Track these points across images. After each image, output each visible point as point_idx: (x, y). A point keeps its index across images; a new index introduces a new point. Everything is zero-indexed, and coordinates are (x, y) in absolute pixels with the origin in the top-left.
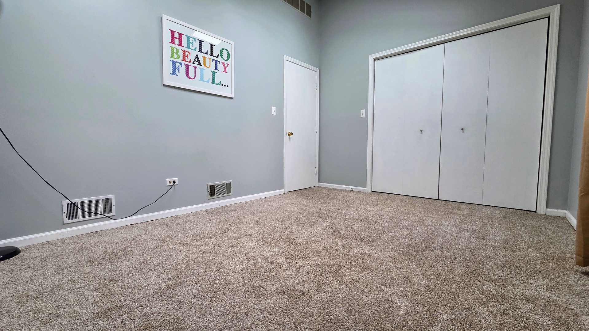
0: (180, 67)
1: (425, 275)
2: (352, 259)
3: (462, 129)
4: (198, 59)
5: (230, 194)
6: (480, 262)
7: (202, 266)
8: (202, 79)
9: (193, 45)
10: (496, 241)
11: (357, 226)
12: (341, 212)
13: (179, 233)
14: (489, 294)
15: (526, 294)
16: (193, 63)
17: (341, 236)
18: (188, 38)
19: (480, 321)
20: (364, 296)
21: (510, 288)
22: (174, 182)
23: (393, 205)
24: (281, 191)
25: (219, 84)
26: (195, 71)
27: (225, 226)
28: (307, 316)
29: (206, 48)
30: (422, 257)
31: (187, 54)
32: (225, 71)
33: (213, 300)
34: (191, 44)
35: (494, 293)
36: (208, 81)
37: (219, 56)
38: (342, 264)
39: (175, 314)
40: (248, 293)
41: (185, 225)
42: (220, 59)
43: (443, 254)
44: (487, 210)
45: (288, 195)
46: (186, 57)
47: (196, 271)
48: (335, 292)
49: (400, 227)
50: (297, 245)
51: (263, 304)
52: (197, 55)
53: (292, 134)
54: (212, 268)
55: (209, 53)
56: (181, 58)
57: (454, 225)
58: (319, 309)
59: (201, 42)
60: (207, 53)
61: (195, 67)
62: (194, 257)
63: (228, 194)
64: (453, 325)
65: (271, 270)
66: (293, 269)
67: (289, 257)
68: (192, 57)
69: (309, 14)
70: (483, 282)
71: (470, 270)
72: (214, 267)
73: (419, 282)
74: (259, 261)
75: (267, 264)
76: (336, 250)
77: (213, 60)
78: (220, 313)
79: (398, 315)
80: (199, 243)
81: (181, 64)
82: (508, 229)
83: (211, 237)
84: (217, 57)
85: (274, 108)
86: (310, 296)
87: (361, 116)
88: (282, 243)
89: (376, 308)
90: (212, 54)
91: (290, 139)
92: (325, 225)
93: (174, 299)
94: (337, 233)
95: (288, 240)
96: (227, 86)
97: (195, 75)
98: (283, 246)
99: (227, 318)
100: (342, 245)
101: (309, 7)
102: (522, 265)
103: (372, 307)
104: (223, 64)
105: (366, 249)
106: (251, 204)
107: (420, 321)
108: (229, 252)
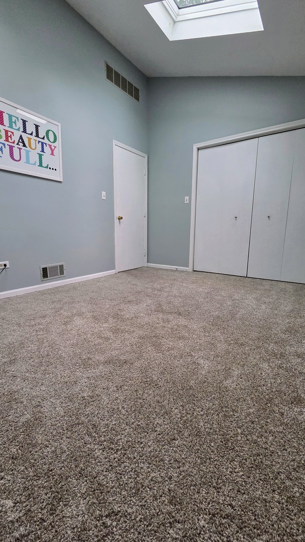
0: (3, 147)
1: (226, 341)
2: (170, 331)
3: (269, 217)
4: (22, 140)
5: (63, 275)
6: (270, 328)
7: (35, 343)
8: (28, 162)
9: (16, 124)
10: (284, 311)
11: (177, 302)
12: (165, 290)
13: (13, 314)
14: (272, 353)
15: (298, 351)
16: (17, 144)
17: (162, 311)
18: (10, 116)
19: (261, 374)
20: (176, 361)
21: (288, 347)
22: (5, 265)
23: (209, 283)
24: (112, 272)
25: (47, 167)
26: (20, 153)
27: (58, 306)
28: (128, 380)
29: (31, 128)
30: (226, 326)
31: (9, 134)
32: (52, 154)
33: (45, 373)
34: (13, 123)
35: (276, 351)
36: (35, 164)
37: (45, 137)
38: (161, 335)
39: (10, 387)
40: (77, 365)
41: (19, 306)
42: (46, 141)
43: (243, 323)
44: (282, 285)
45: (119, 275)
46: (9, 138)
47: (29, 349)
48: (152, 359)
49: (213, 302)
50: (123, 321)
51: (91, 373)
52: (21, 136)
53: (122, 218)
54: (44, 345)
55: (34, 134)
56: (4, 138)
57: (256, 299)
58: (138, 374)
59: (24, 122)
60: (31, 134)
61: (20, 149)
62: (28, 336)
63: (61, 276)
64: (241, 378)
65: (99, 344)
66: (118, 342)
67: (116, 331)
68: (16, 138)
69: (137, 98)
70: (269, 344)
71: (261, 335)
72: (46, 344)
73: (221, 347)
74: (89, 336)
75: (96, 338)
76: (157, 323)
77: (39, 142)
78: (51, 383)
79: (201, 374)
80: (33, 323)
81: (4, 145)
82: (296, 301)
83: (44, 317)
84: (43, 138)
85: (104, 193)
86: (132, 364)
87: (185, 202)
88: (111, 320)
89: (185, 370)
90: (37, 136)
91: (120, 222)
92: (149, 302)
93: (8, 374)
94: (159, 309)
95: (116, 316)
96: (56, 170)
97: (20, 157)
98: (111, 322)
99: (57, 387)
100: (163, 319)
101: (137, 90)
102: (300, 329)
103: (181, 370)
104: (50, 146)
105: (182, 321)
106: (84, 284)
107: (217, 377)
108: (61, 329)
